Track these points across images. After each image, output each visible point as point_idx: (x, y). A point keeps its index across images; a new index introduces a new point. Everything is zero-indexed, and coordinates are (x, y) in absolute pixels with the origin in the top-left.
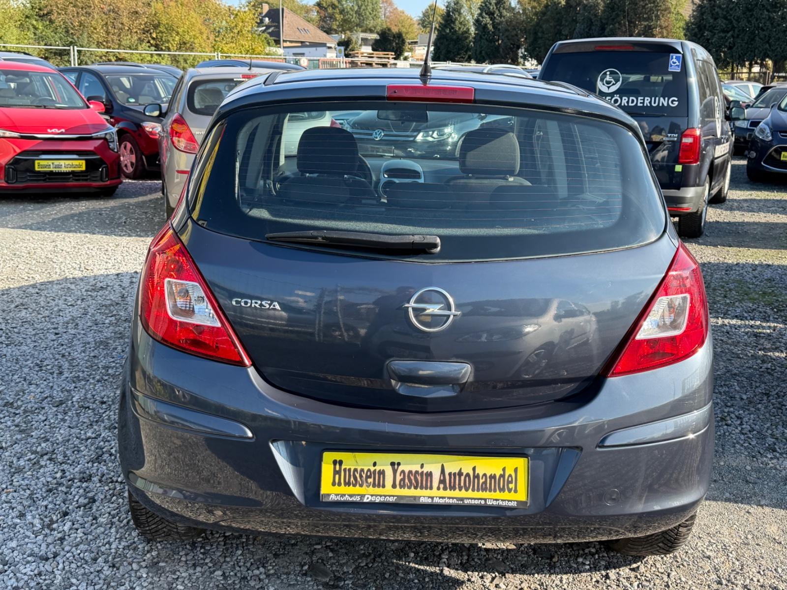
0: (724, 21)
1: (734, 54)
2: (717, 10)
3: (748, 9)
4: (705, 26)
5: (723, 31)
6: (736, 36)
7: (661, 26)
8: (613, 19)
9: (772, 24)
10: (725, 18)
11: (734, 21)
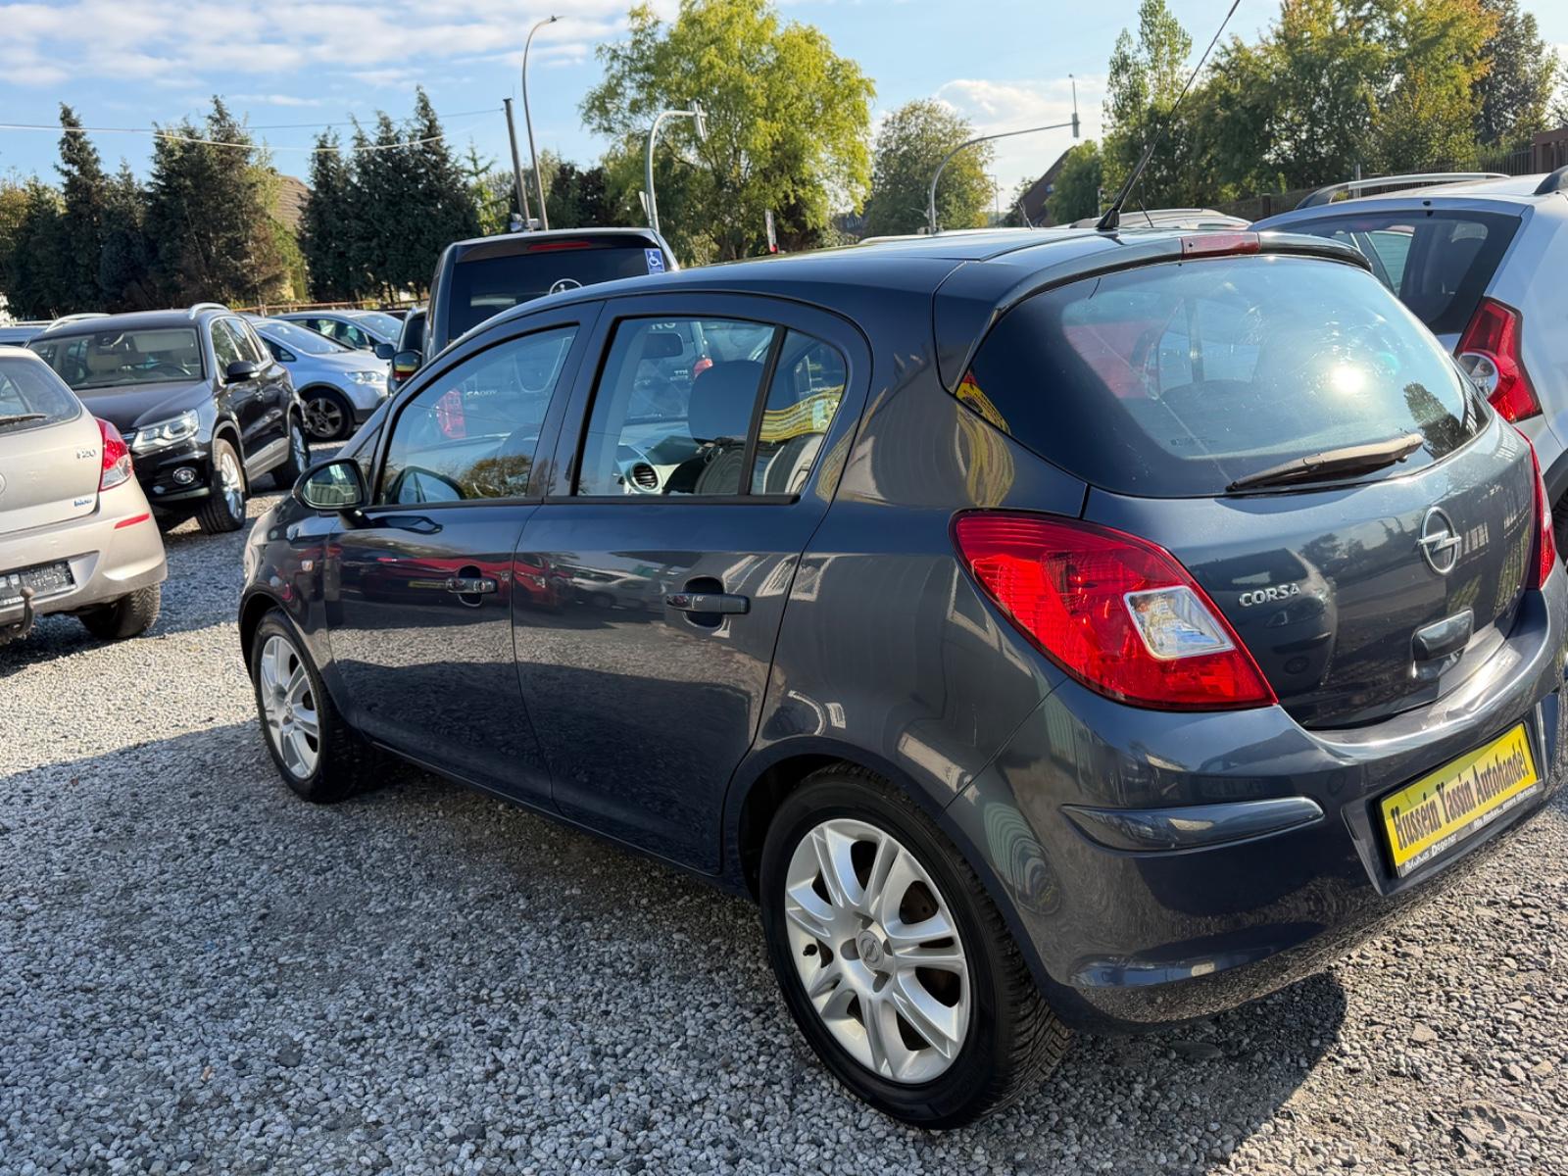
0: (361, 223)
1: (390, 273)
2: (343, 206)
3: (391, 203)
4: (331, 234)
5: (362, 239)
6: (383, 244)
7: (255, 239)
8: (168, 233)
9: (434, 223)
10: (358, 217)
11: (375, 222)
